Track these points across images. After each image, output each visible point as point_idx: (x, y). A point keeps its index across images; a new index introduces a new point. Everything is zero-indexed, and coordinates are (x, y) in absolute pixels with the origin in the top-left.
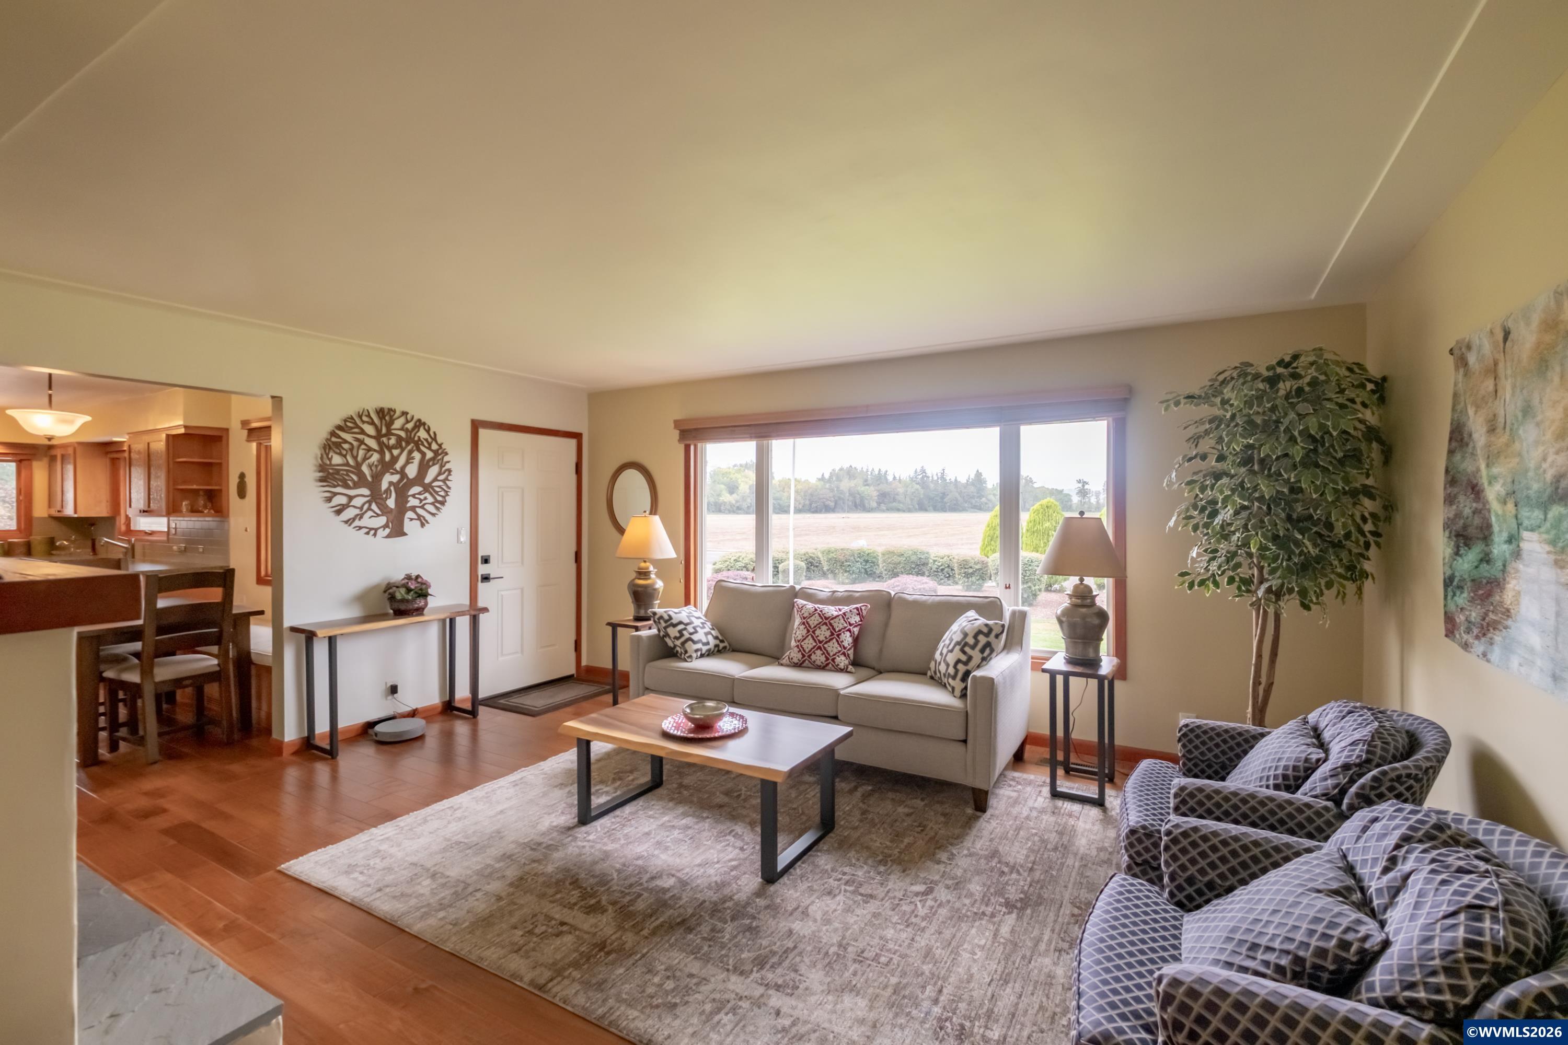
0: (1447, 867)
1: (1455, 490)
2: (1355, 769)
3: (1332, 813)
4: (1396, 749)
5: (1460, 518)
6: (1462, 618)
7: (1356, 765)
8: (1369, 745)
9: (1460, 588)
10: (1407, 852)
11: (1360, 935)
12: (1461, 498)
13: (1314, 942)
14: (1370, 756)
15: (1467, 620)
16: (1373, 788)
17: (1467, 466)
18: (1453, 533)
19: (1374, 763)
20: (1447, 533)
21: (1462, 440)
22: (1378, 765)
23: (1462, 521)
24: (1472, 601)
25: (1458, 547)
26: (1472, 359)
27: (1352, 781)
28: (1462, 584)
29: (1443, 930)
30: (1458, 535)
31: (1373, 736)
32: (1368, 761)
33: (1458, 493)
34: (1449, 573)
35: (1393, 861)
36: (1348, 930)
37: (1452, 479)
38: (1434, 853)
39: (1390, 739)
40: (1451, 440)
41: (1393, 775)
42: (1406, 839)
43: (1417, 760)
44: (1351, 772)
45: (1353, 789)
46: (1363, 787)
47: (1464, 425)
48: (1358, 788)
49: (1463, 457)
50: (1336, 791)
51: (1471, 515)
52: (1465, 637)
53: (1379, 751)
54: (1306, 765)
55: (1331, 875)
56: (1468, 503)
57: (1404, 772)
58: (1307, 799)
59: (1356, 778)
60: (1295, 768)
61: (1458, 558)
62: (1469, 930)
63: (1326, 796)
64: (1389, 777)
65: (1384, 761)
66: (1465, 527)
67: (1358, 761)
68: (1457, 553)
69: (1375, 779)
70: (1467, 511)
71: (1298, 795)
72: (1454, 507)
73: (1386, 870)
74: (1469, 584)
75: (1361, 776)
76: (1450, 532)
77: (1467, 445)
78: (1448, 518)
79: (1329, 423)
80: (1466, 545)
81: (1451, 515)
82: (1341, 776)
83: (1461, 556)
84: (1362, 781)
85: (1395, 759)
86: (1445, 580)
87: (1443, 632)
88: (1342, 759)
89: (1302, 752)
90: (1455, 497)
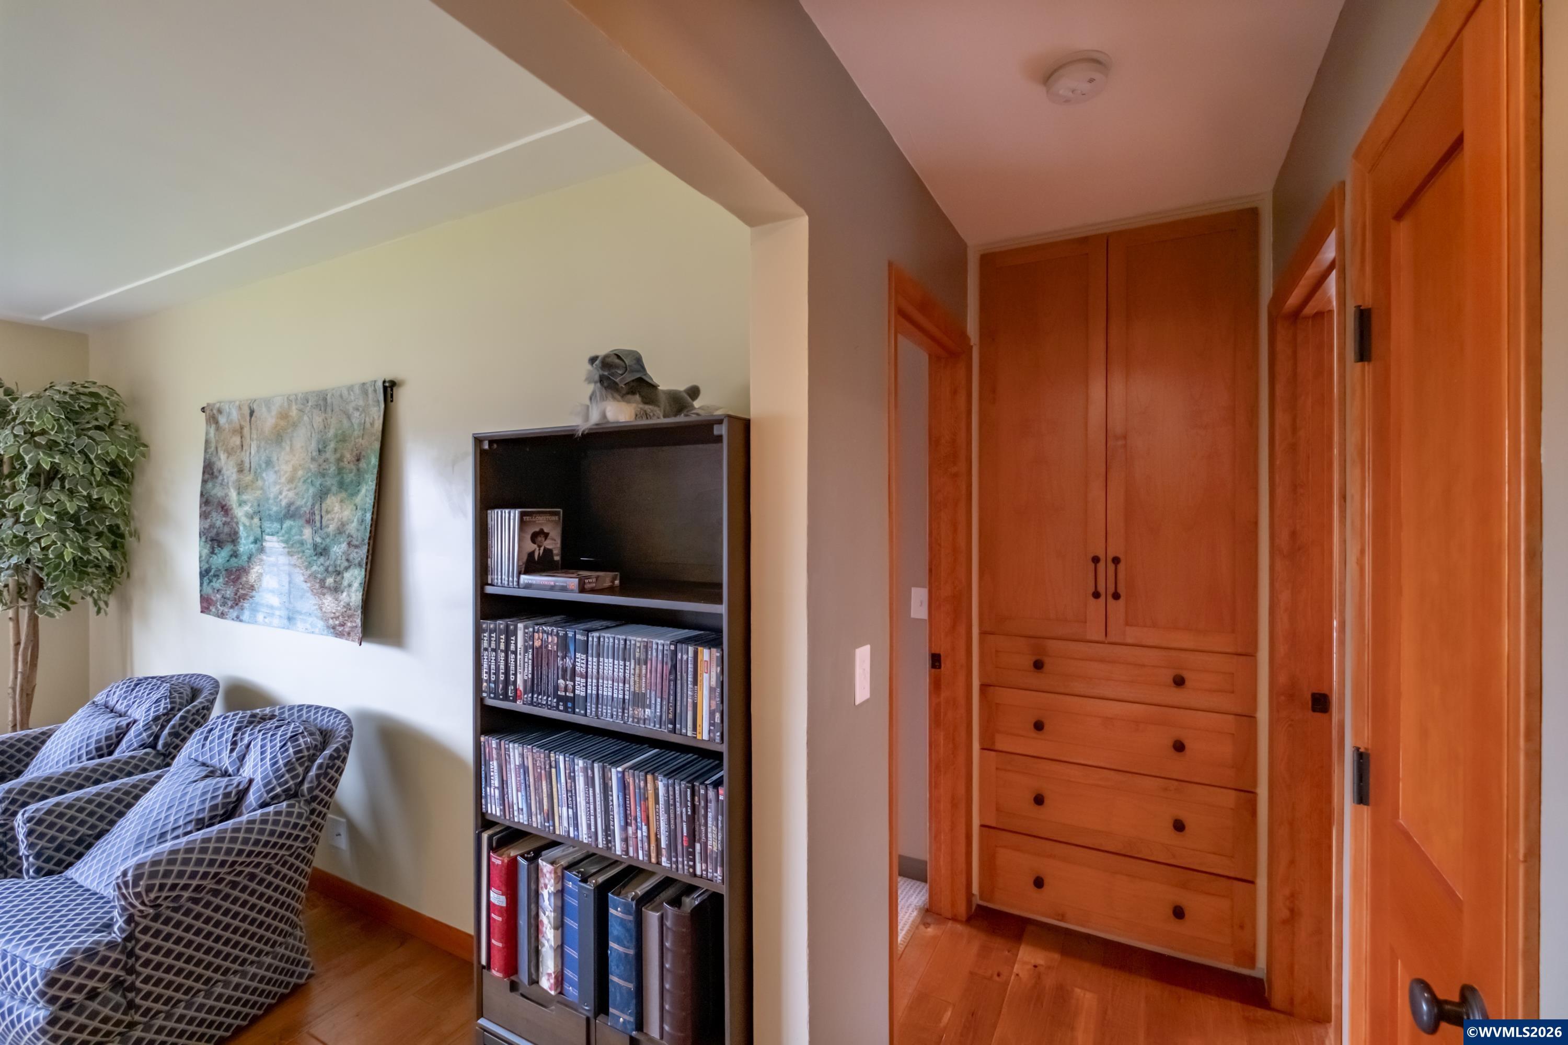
0: (270, 729)
1: (209, 509)
2: (163, 718)
3: (151, 755)
4: (187, 695)
5: (213, 528)
6: (219, 596)
7: (164, 715)
8: (170, 698)
9: (216, 576)
10: (242, 735)
11: (235, 785)
12: (214, 514)
13: (207, 805)
14: (173, 705)
15: (223, 597)
16: (181, 725)
17: (218, 492)
18: (209, 538)
19: (177, 709)
20: (203, 539)
21: (212, 474)
22: (180, 710)
23: (215, 530)
24: (226, 583)
25: (213, 548)
26: (222, 420)
27: (163, 727)
28: (218, 573)
29: (282, 754)
30: (212, 540)
31: (170, 692)
32: (172, 709)
33: (211, 510)
34: (206, 566)
35: (234, 743)
36: (226, 787)
37: (206, 500)
38: (258, 728)
39: (182, 690)
40: (204, 473)
41: (194, 711)
42: (238, 729)
43: (205, 697)
44: (161, 721)
45: (166, 731)
46: (173, 727)
47: (214, 463)
48: (170, 729)
49: (214, 486)
50: (152, 738)
51: (222, 526)
52: (221, 609)
53: (178, 700)
54: (118, 731)
55: (198, 771)
56: (219, 518)
57: (200, 706)
58: (128, 754)
59: (165, 723)
60: (107, 738)
61: (214, 556)
62: (293, 747)
63: (143, 746)
64: (191, 713)
65: (182, 706)
66: (218, 534)
67: (165, 711)
68: (213, 552)
69: (182, 718)
70: (219, 523)
71: (116, 755)
72: (209, 520)
73: (232, 751)
74: (224, 572)
75: (169, 721)
76: (207, 538)
77: (217, 477)
78: (204, 528)
79: (126, 451)
80: (219, 546)
81: (207, 526)
82: (154, 727)
83: (216, 554)
84: (172, 723)
85: (189, 703)
86: (201, 573)
87: (199, 609)
88: (152, 714)
89: (110, 724)
90: (209, 513)
